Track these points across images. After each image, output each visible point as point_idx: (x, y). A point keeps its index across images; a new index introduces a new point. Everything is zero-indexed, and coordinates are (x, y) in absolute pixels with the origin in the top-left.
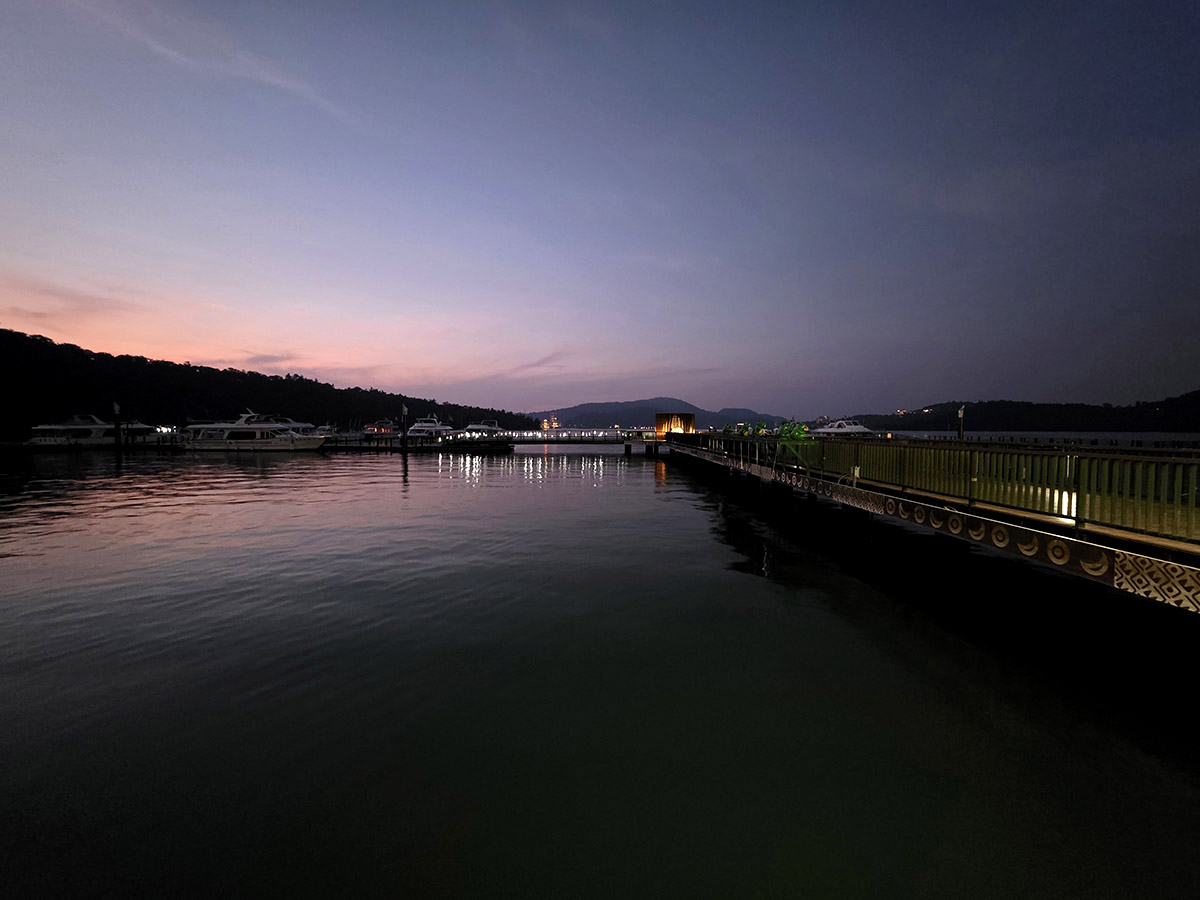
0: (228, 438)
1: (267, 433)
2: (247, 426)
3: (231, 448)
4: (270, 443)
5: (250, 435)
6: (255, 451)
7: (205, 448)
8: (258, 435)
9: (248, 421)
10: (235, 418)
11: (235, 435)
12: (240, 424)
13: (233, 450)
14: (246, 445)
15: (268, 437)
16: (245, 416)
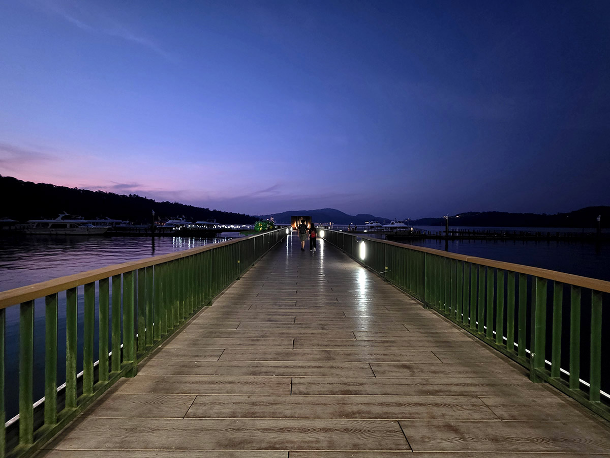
0: (51, 228)
1: (74, 225)
2: (62, 221)
3: (53, 233)
4: (75, 230)
5: (64, 226)
6: (66, 235)
7: (37, 233)
8: (68, 226)
9: (63, 218)
10: (56, 217)
11: (55, 226)
12: (59, 220)
13: (54, 234)
14: (61, 231)
15: (74, 228)
16: (62, 215)
